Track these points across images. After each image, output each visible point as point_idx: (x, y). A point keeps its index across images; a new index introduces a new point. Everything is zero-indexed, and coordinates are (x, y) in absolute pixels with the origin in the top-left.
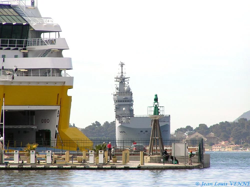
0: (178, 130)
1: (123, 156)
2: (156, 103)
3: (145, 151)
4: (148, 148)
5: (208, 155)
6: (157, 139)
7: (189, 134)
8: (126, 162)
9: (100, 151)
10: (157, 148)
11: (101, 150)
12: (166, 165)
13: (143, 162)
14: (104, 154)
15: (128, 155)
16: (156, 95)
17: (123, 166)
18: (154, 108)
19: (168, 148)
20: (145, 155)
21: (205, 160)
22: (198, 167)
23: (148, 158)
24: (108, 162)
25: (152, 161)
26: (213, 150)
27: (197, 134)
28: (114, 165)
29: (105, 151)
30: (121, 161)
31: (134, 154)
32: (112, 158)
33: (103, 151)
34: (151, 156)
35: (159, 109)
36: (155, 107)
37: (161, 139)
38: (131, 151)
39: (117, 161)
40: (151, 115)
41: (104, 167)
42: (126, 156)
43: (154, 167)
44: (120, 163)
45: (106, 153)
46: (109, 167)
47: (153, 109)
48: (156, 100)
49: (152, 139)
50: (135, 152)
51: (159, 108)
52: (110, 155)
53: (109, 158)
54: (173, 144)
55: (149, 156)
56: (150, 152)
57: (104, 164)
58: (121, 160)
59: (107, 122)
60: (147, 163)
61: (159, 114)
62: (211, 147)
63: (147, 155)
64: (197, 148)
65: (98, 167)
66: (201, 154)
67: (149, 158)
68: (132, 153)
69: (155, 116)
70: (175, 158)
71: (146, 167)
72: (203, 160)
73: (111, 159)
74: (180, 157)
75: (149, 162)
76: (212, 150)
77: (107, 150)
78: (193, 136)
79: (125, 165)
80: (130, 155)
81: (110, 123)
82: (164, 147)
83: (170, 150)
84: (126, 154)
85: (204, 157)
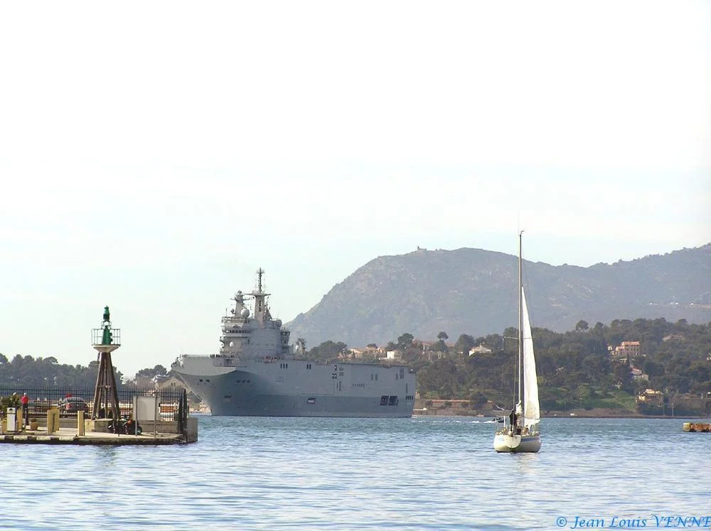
0: (141, 372)
1: (48, 419)
2: (107, 323)
3: (87, 410)
4: (91, 405)
5: (195, 420)
6: (107, 389)
7: (160, 381)
8: (53, 430)
9: (8, 409)
10: (107, 405)
11: (10, 406)
12: (122, 436)
13: (83, 431)
14: (16, 414)
15: (57, 417)
16: (107, 308)
17: (48, 438)
18: (103, 331)
19: (127, 406)
20: (86, 417)
21: (189, 429)
22: (177, 442)
23: (90, 424)
24: (23, 429)
25: (99, 428)
26: (201, 410)
27: (174, 380)
28: (33, 434)
29: (17, 408)
30: (46, 429)
31: (66, 416)
32: (30, 422)
33: (14, 409)
34: (96, 420)
35: (111, 334)
36: (105, 330)
37: (115, 388)
38: (63, 409)
39: (39, 428)
40: (97, 345)
41: (15, 437)
42: (54, 419)
43: (100, 440)
44: (43, 432)
45: (20, 412)
46: (24, 437)
47: (101, 333)
48: (107, 317)
49: (98, 388)
50: (69, 411)
51: (111, 331)
52: (26, 416)
53: (25, 422)
54: (135, 398)
55: (94, 419)
56: (95, 412)
57: (17, 433)
58: (45, 426)
59: (19, 356)
60: (89, 431)
61: (112, 343)
62: (197, 404)
63: (90, 418)
64: (176, 405)
65: (6, 438)
66: (181, 418)
67: (93, 423)
68: (65, 413)
69: (104, 346)
70: (138, 424)
71: (87, 440)
72: (186, 428)
73: (27, 424)
74: (147, 423)
75: (93, 431)
76: (198, 410)
77: (22, 407)
78: (166, 385)
79: (52, 435)
80: (61, 416)
81: (35, 360)
82: (120, 404)
83: (130, 409)
84: (54, 415)
85: (188, 422)
